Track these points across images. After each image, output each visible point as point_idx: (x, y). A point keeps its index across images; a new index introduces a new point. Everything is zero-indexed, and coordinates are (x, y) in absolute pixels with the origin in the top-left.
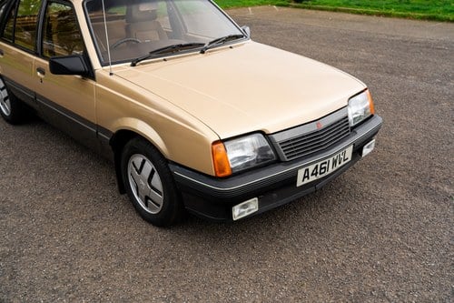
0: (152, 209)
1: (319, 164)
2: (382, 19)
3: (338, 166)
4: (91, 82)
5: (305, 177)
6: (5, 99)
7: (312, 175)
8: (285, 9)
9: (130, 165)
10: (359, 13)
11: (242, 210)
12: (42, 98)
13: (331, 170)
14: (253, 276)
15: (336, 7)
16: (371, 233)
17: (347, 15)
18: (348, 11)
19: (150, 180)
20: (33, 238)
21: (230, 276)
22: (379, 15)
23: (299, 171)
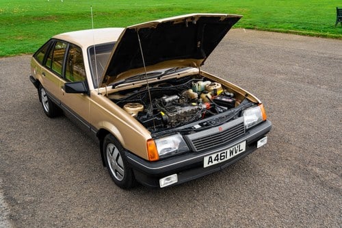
0: (119, 178)
1: (219, 153)
2: (320, 40)
3: (235, 154)
4: (88, 98)
5: (209, 162)
6: (46, 102)
7: (215, 160)
8: (251, 31)
9: (108, 150)
10: (304, 35)
11: (166, 181)
12: (64, 104)
13: (229, 157)
14: (172, 223)
15: (287, 30)
16: (256, 199)
17: (295, 36)
18: (296, 33)
19: (117, 160)
20: (49, 192)
21: (158, 222)
22: (318, 36)
23: (205, 158)
